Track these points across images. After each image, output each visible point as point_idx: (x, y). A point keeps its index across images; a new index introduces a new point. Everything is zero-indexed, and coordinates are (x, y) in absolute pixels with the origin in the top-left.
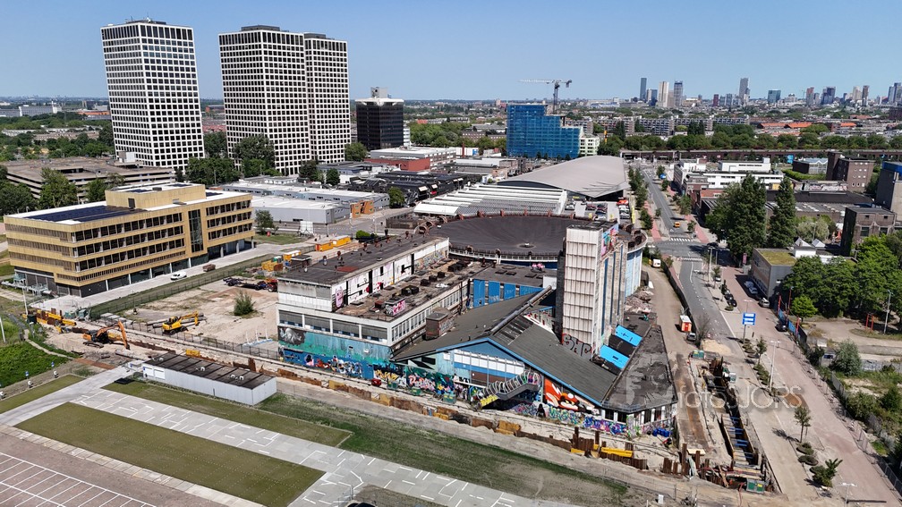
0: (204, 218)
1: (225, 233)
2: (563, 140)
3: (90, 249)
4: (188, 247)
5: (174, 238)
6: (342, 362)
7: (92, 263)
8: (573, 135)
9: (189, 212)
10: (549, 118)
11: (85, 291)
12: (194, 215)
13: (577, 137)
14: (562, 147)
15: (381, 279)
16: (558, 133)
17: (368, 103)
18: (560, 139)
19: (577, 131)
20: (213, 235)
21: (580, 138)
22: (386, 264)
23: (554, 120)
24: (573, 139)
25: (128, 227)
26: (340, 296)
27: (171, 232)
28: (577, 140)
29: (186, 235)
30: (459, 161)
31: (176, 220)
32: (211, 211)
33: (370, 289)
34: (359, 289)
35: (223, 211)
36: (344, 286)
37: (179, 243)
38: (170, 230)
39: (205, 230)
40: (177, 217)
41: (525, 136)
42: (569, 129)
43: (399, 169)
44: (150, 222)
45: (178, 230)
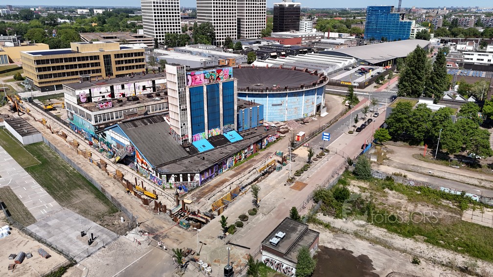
0: (113, 59)
1: (127, 68)
2: (400, 29)
3: (45, 69)
4: (103, 73)
5: (95, 68)
6: (84, 131)
7: (46, 76)
8: (407, 26)
9: (104, 56)
10: (393, 15)
11: (43, 89)
12: (107, 57)
13: (410, 28)
14: (399, 34)
15: (123, 91)
16: (398, 24)
17: (279, 5)
18: (398, 29)
19: (410, 24)
20: (119, 69)
21: (412, 28)
22: (126, 84)
23: (396, 16)
24: (407, 29)
25: (66, 60)
26: (84, 96)
27: (92, 65)
28: (410, 30)
29: (102, 67)
30: (322, 40)
31: (96, 59)
32: (117, 56)
33: (112, 95)
34: (102, 95)
35: (125, 57)
36: (87, 91)
37: (99, 71)
38: (92, 64)
39: (114, 66)
40: (97, 57)
41: (377, 26)
42: (405, 22)
43: (279, 44)
44: (79, 59)
45: (97, 64)
